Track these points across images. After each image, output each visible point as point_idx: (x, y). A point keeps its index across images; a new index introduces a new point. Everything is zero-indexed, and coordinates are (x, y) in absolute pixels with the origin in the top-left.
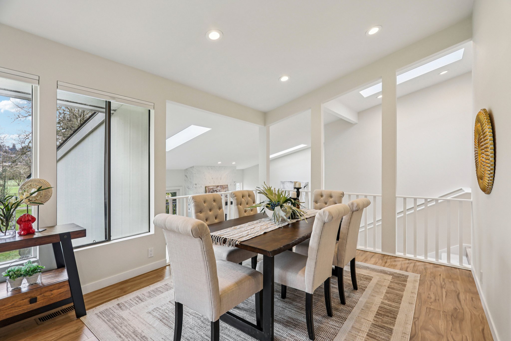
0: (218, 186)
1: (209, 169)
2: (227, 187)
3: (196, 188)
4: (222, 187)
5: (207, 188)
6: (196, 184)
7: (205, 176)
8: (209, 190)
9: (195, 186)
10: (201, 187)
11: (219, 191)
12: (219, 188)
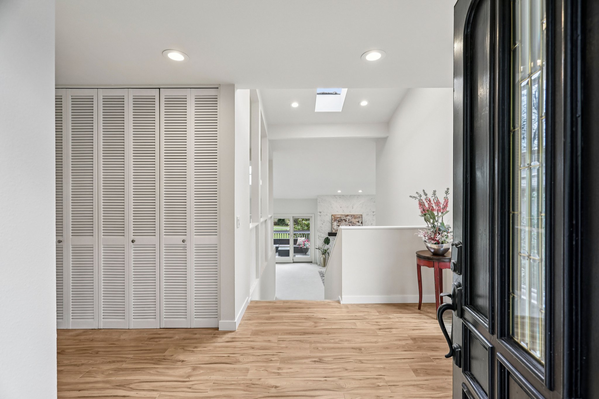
0: (347, 216)
1: (336, 198)
2: (361, 216)
3: (320, 216)
4: (353, 216)
5: (333, 216)
6: (320, 212)
7: (331, 205)
8: (335, 218)
9: (319, 214)
10: (327, 215)
11: (348, 220)
12: (348, 217)
